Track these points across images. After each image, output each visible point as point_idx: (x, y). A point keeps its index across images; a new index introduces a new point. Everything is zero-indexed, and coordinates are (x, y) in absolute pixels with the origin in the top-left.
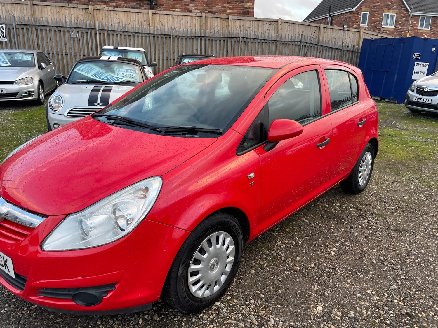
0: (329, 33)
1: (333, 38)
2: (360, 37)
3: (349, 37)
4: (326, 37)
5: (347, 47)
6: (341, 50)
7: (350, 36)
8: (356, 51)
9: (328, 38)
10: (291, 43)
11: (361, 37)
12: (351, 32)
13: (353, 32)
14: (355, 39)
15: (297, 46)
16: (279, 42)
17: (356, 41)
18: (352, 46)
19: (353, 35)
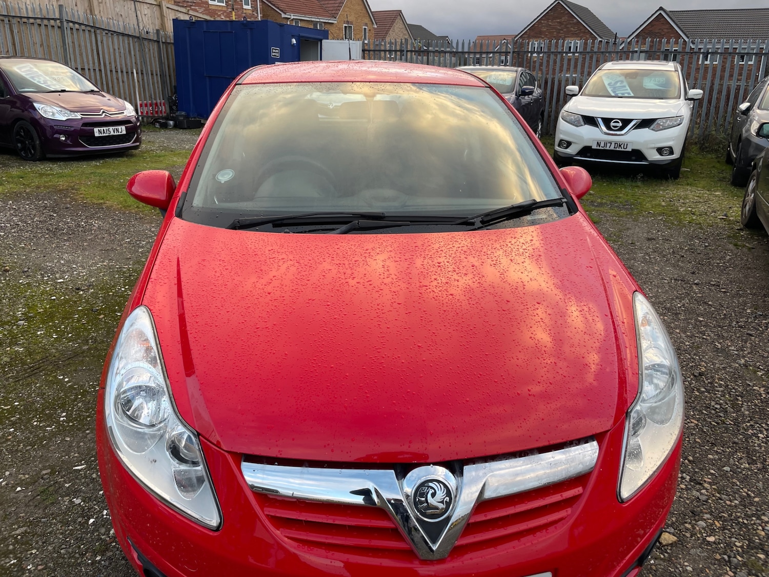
0: (108, 5)
1: (118, 14)
2: (162, 16)
3: (145, 15)
4: (103, 12)
5: (147, 32)
6: (138, 38)
7: (146, 13)
8: (164, 41)
9: (108, 14)
10: (42, 22)
11: (165, 15)
12: (145, 4)
13: (148, 5)
14: (155, 18)
15: (56, 28)
16: (15, 19)
17: (157, 23)
18: (155, 31)
19: (149, 10)
